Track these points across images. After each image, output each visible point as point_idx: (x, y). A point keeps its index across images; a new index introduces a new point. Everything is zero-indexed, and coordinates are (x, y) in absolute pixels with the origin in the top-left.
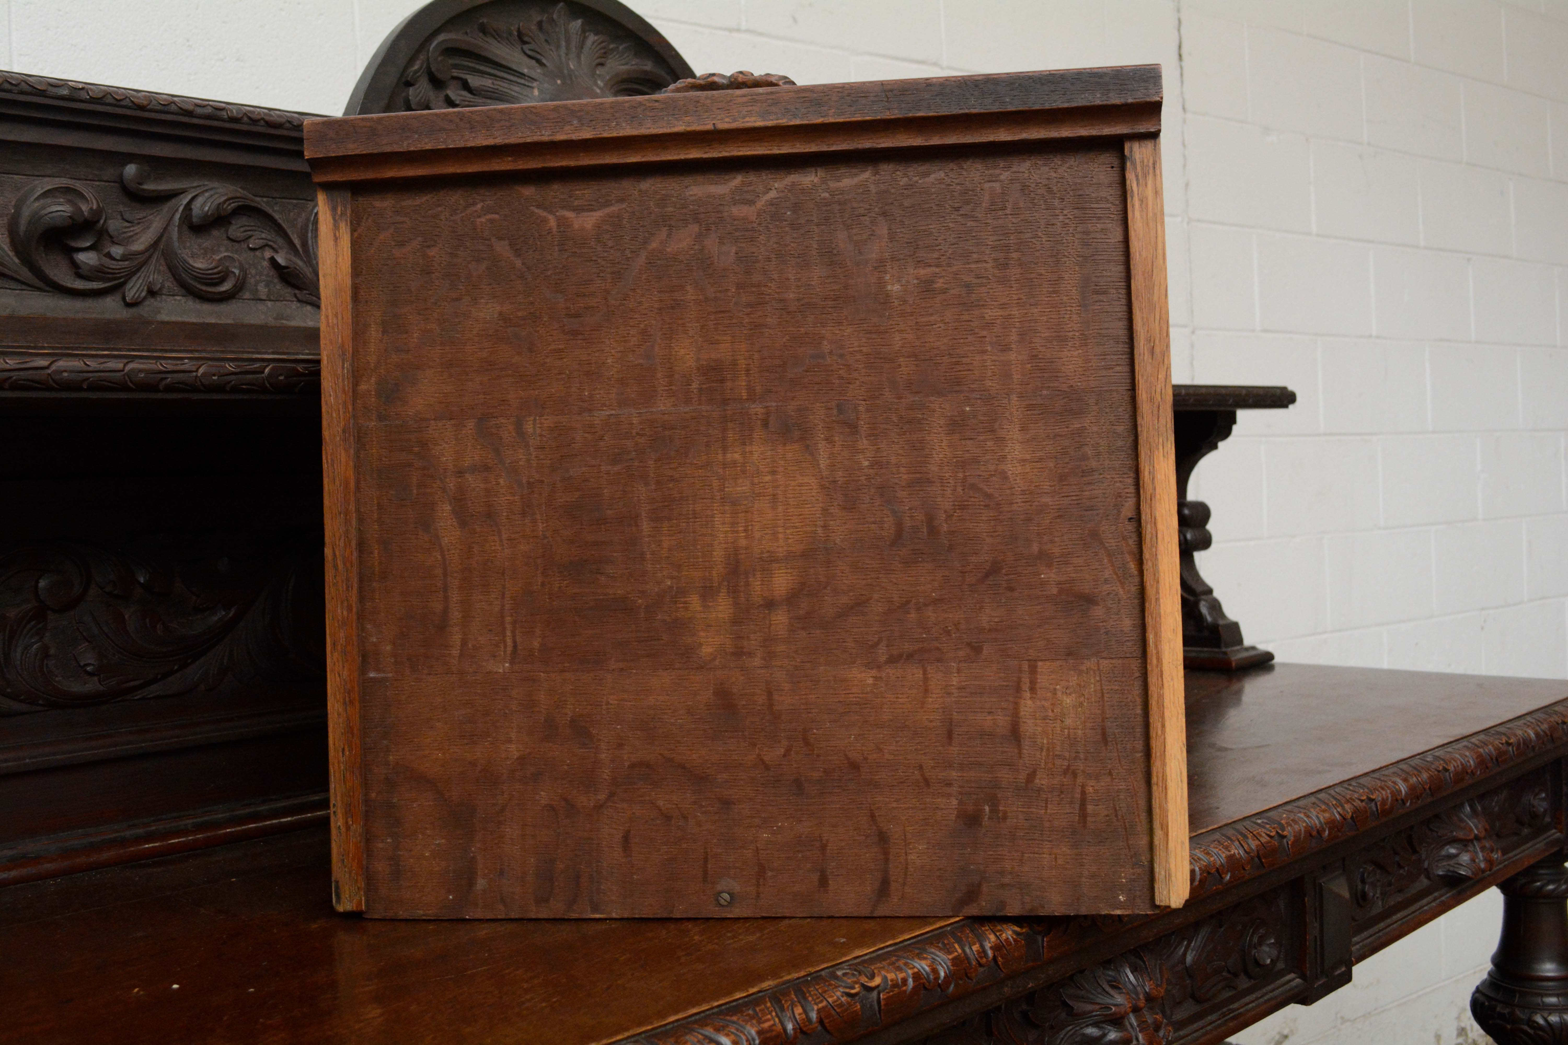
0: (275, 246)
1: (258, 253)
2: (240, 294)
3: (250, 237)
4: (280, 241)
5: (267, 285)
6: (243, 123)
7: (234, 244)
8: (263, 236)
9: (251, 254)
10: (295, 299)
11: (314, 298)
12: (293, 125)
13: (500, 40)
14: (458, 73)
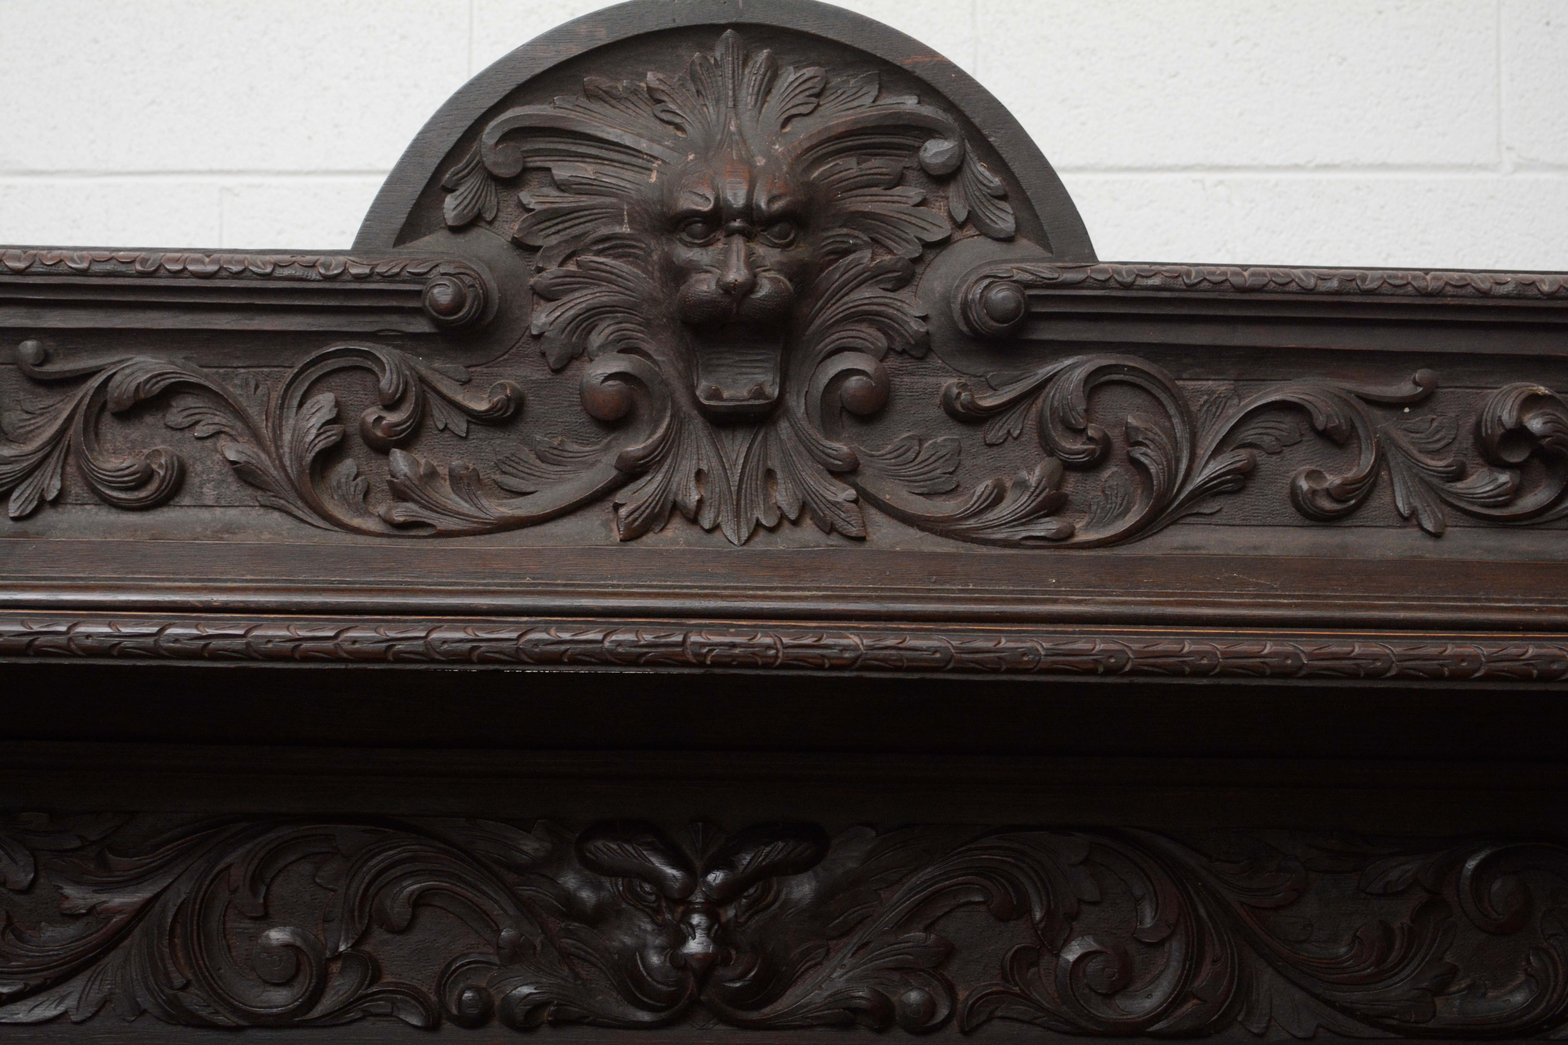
0: (233, 433)
1: (208, 443)
2: (177, 500)
3: (197, 422)
4: (239, 425)
5: (215, 488)
6: (160, 277)
7: (173, 432)
8: (217, 420)
9: (199, 444)
10: (257, 504)
11: (282, 502)
12: (231, 273)
13: (614, 102)
14: (537, 162)
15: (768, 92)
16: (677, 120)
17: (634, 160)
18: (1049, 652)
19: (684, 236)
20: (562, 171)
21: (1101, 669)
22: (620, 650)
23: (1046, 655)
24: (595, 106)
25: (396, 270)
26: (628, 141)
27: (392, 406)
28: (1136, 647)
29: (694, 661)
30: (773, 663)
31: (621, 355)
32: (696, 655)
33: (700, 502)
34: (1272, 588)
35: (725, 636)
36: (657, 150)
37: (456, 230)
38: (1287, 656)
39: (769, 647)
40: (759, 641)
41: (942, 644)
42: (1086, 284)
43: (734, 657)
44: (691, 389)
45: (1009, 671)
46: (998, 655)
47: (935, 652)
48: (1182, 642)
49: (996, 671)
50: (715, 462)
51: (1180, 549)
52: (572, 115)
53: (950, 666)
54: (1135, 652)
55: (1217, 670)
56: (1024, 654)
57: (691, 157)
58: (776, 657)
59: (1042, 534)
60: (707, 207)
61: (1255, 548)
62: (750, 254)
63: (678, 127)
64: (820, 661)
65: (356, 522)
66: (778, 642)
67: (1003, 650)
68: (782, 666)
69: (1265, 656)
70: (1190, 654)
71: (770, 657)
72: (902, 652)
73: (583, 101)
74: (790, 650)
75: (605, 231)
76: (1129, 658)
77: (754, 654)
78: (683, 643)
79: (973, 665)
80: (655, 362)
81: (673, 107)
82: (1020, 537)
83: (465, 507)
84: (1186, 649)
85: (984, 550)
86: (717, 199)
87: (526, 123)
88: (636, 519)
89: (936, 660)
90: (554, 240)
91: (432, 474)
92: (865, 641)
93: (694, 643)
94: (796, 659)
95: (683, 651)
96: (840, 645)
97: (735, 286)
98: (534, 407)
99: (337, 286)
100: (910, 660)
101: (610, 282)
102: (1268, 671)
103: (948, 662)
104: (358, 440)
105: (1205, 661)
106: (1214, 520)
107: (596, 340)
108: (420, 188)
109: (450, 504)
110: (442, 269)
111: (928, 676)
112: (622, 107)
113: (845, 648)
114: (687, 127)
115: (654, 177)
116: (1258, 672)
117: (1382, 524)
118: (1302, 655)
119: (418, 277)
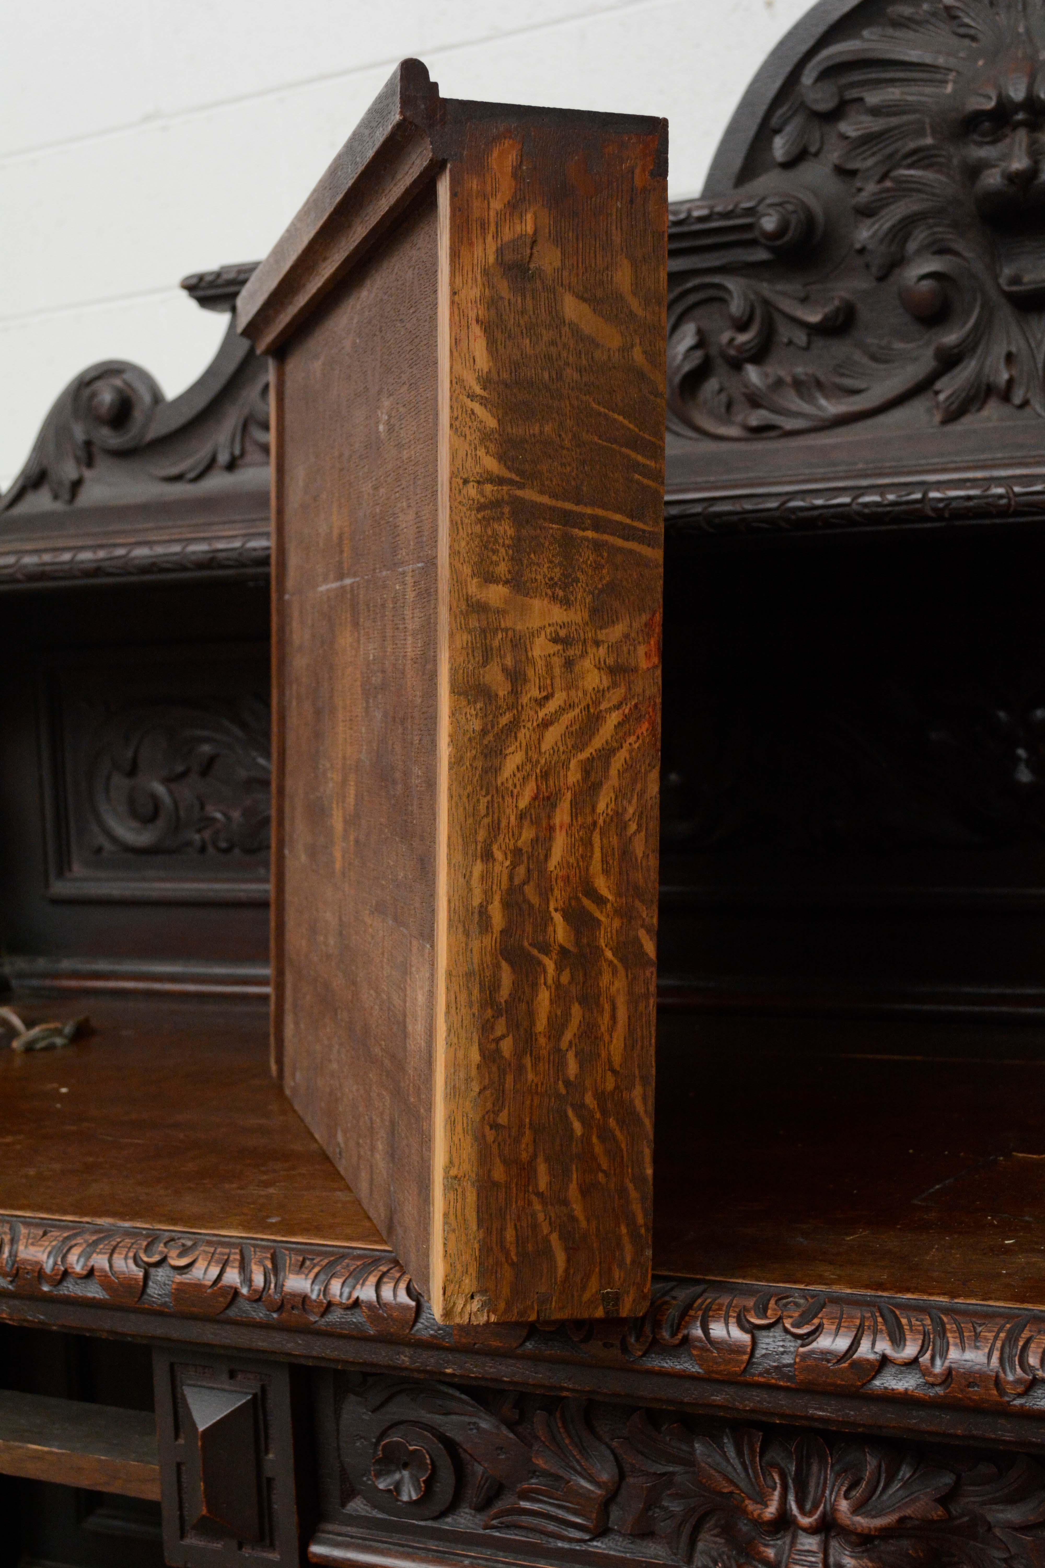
13: (917, 28)
14: (853, 94)
16: (972, 32)
17: (933, 76)
19: (976, 137)
20: (873, 98)
22: (866, 511)
24: (898, 33)
25: (730, 207)
26: (928, 59)
27: (742, 327)
29: (934, 515)
30: (1007, 512)
31: (936, 257)
33: (1011, 380)
36: (952, 62)
37: (786, 166)
39: (1001, 497)
40: (993, 492)
44: (997, 278)
50: (1022, 343)
52: (879, 46)
57: (981, 63)
58: (1009, 505)
60: (991, 105)
62: (1033, 143)
63: (973, 38)
65: (723, 430)
66: (1010, 491)
68: (1015, 513)
71: (1003, 506)
73: (890, 31)
74: (1022, 498)
75: (912, 145)
77: (988, 504)
78: (923, 500)
80: (964, 258)
81: (967, 20)
83: (806, 408)
86: (1000, 97)
87: (838, 60)
88: (952, 403)
90: (870, 162)
91: (779, 383)
93: (933, 499)
95: (924, 507)
97: (1018, 174)
98: (864, 314)
99: (685, 229)
101: (919, 191)
104: (719, 361)
107: (912, 246)
108: (752, 133)
109: (793, 407)
110: (768, 201)
112: (923, 30)
114: (980, 36)
115: (949, 88)
119: (750, 211)
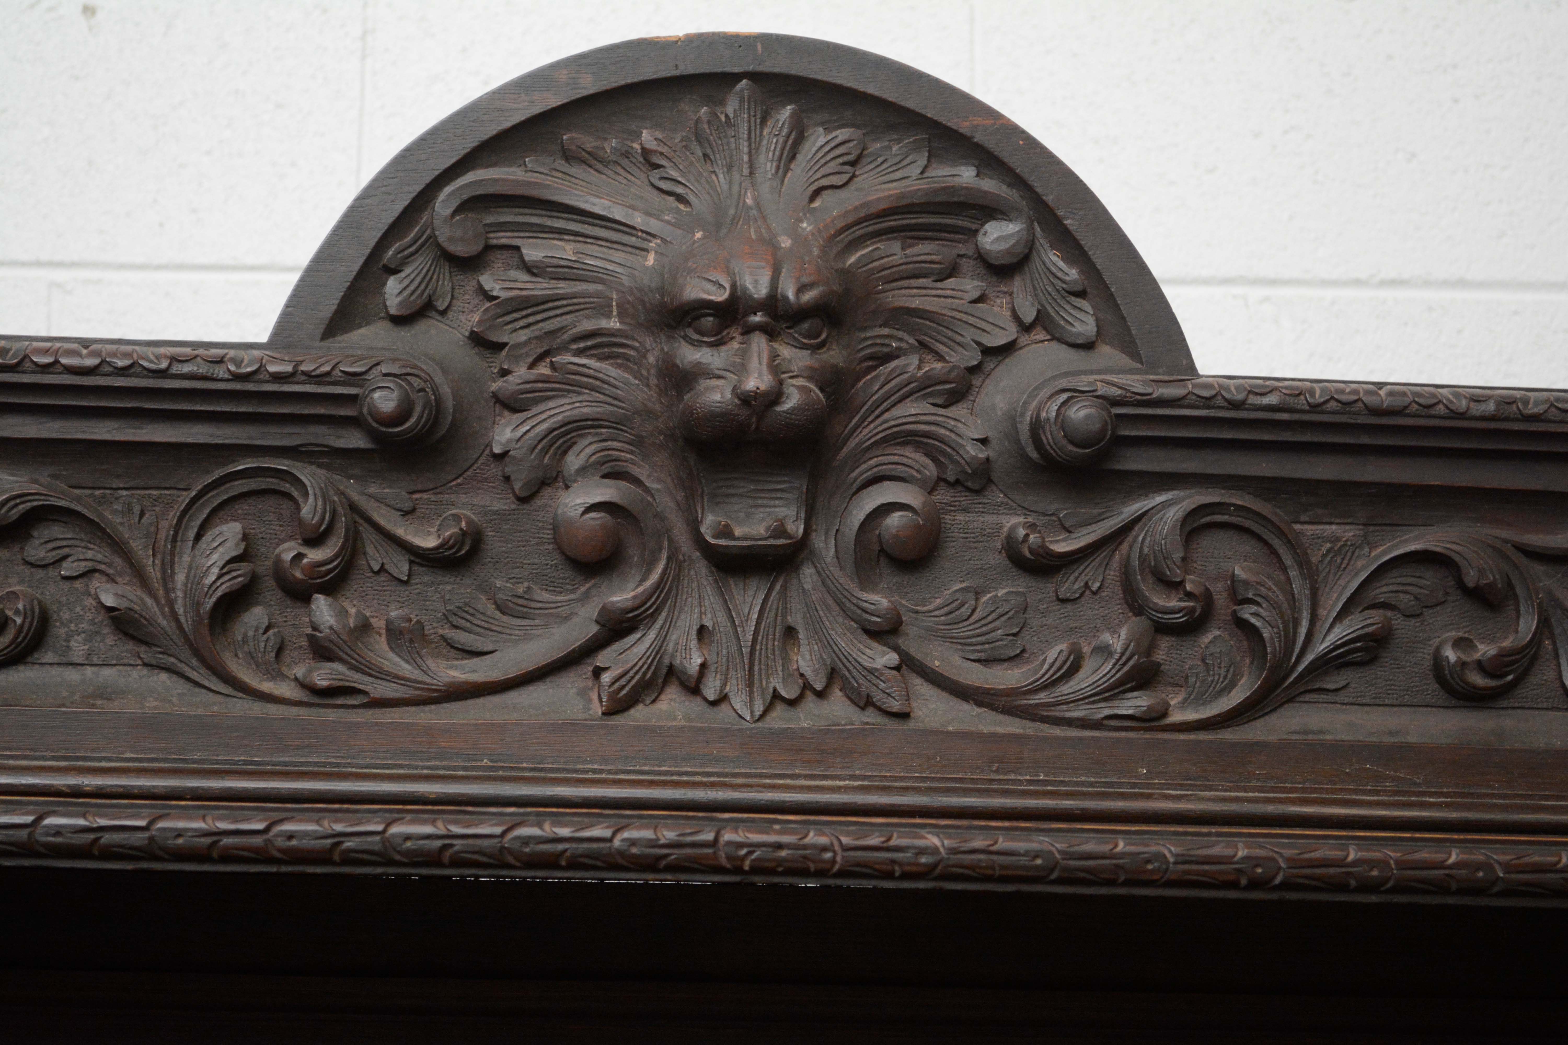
0: (111, 571)
1: (78, 584)
2: (36, 656)
3: (65, 557)
4: (118, 561)
5: (86, 641)
6: (23, 372)
7: (33, 570)
8: (90, 554)
9: (66, 585)
10: (139, 662)
11: (172, 660)
12: (116, 368)
13: (599, 166)
14: (503, 238)
15: (793, 157)
16: (679, 190)
17: (626, 239)
18: (1180, 859)
19: (690, 332)
20: (533, 252)
21: (1244, 881)
22: (634, 850)
23: (1175, 863)
24: (576, 170)
25: (326, 368)
26: (618, 214)
27: (315, 540)
28: (1287, 853)
29: (728, 866)
30: (829, 870)
31: (606, 481)
32: (729, 858)
33: (703, 666)
34: (1415, 783)
35: (768, 833)
36: (654, 225)
37: (399, 321)
38: (1479, 866)
39: (824, 849)
40: (812, 841)
41: (1046, 847)
42: (1186, 402)
43: (780, 861)
44: (694, 525)
45: (1128, 883)
46: (1114, 861)
47: (1036, 857)
48: (1345, 848)
49: (1111, 882)
50: (722, 617)
51: (1299, 733)
52: (548, 181)
53: (1054, 876)
54: (1288, 860)
55: (1390, 884)
56: (1148, 861)
57: (699, 235)
58: (833, 861)
59: (1130, 712)
60: (720, 297)
61: (1391, 733)
62: (774, 356)
63: (680, 198)
64: (889, 868)
65: (267, 686)
66: (836, 843)
67: (1122, 855)
68: (841, 874)
69: (1450, 867)
70: (1356, 863)
71: (824, 861)
72: (995, 857)
73: (561, 164)
74: (852, 854)
75: (588, 325)
76: (1280, 868)
77: (805, 857)
78: (715, 843)
79: (1083, 875)
80: (647, 490)
81: (674, 174)
82: (1102, 716)
83: (406, 669)
84: (1352, 857)
85: (1058, 731)
86: (734, 286)
87: (491, 190)
88: (622, 688)
89: (1037, 867)
90: (523, 336)
91: (364, 627)
92: (946, 842)
93: (729, 843)
94: (858, 865)
95: (715, 853)
96: (915, 848)
97: (756, 395)
98: (494, 544)
99: (251, 387)
100: (1003, 867)
101: (593, 389)
102: (1454, 886)
103: (1052, 870)
104: (270, 583)
105: (1375, 873)
106: (1341, 697)
107: (574, 461)
108: (356, 267)
109: (387, 665)
110: (384, 369)
111: (1026, 888)
112: (609, 173)
113: (922, 851)
114: (691, 198)
115: (651, 260)
116: (1440, 887)
117: (1545, 705)
118: (1496, 866)
119: (354, 378)
